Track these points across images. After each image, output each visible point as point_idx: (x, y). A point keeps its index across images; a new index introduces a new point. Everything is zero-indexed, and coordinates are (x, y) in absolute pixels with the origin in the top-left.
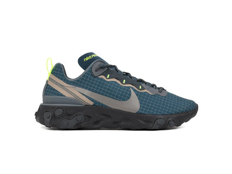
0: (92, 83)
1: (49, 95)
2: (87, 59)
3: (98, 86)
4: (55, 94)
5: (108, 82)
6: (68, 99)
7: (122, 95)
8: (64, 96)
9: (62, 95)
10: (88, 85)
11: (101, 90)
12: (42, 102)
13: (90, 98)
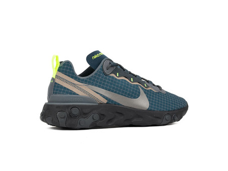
0: (105, 81)
1: (59, 93)
2: (95, 57)
3: (111, 84)
4: (67, 93)
5: (119, 80)
6: (82, 97)
7: (133, 93)
8: (78, 95)
9: (75, 94)
10: (100, 83)
11: (114, 88)
12: (47, 101)
13: (104, 97)
